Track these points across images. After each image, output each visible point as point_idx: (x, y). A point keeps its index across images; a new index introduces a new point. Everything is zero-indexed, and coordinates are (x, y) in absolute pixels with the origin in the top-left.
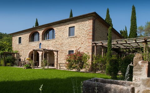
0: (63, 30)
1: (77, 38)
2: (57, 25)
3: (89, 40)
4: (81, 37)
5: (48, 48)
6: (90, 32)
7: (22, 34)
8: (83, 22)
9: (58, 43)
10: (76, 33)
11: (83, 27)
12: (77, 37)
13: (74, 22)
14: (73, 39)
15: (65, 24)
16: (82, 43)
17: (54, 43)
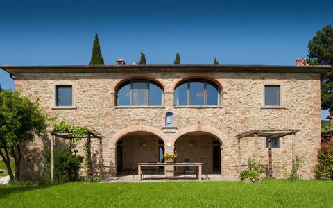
0: (247, 87)
1: (288, 111)
2: (230, 74)
3: (315, 119)
4: (298, 109)
5: (200, 127)
6: (316, 103)
7: (78, 75)
8: (299, 81)
9: (232, 117)
10: (284, 101)
11: (300, 91)
12: (287, 109)
13: (277, 75)
14: (276, 113)
15: (254, 75)
16: (301, 124)
17: (220, 117)
